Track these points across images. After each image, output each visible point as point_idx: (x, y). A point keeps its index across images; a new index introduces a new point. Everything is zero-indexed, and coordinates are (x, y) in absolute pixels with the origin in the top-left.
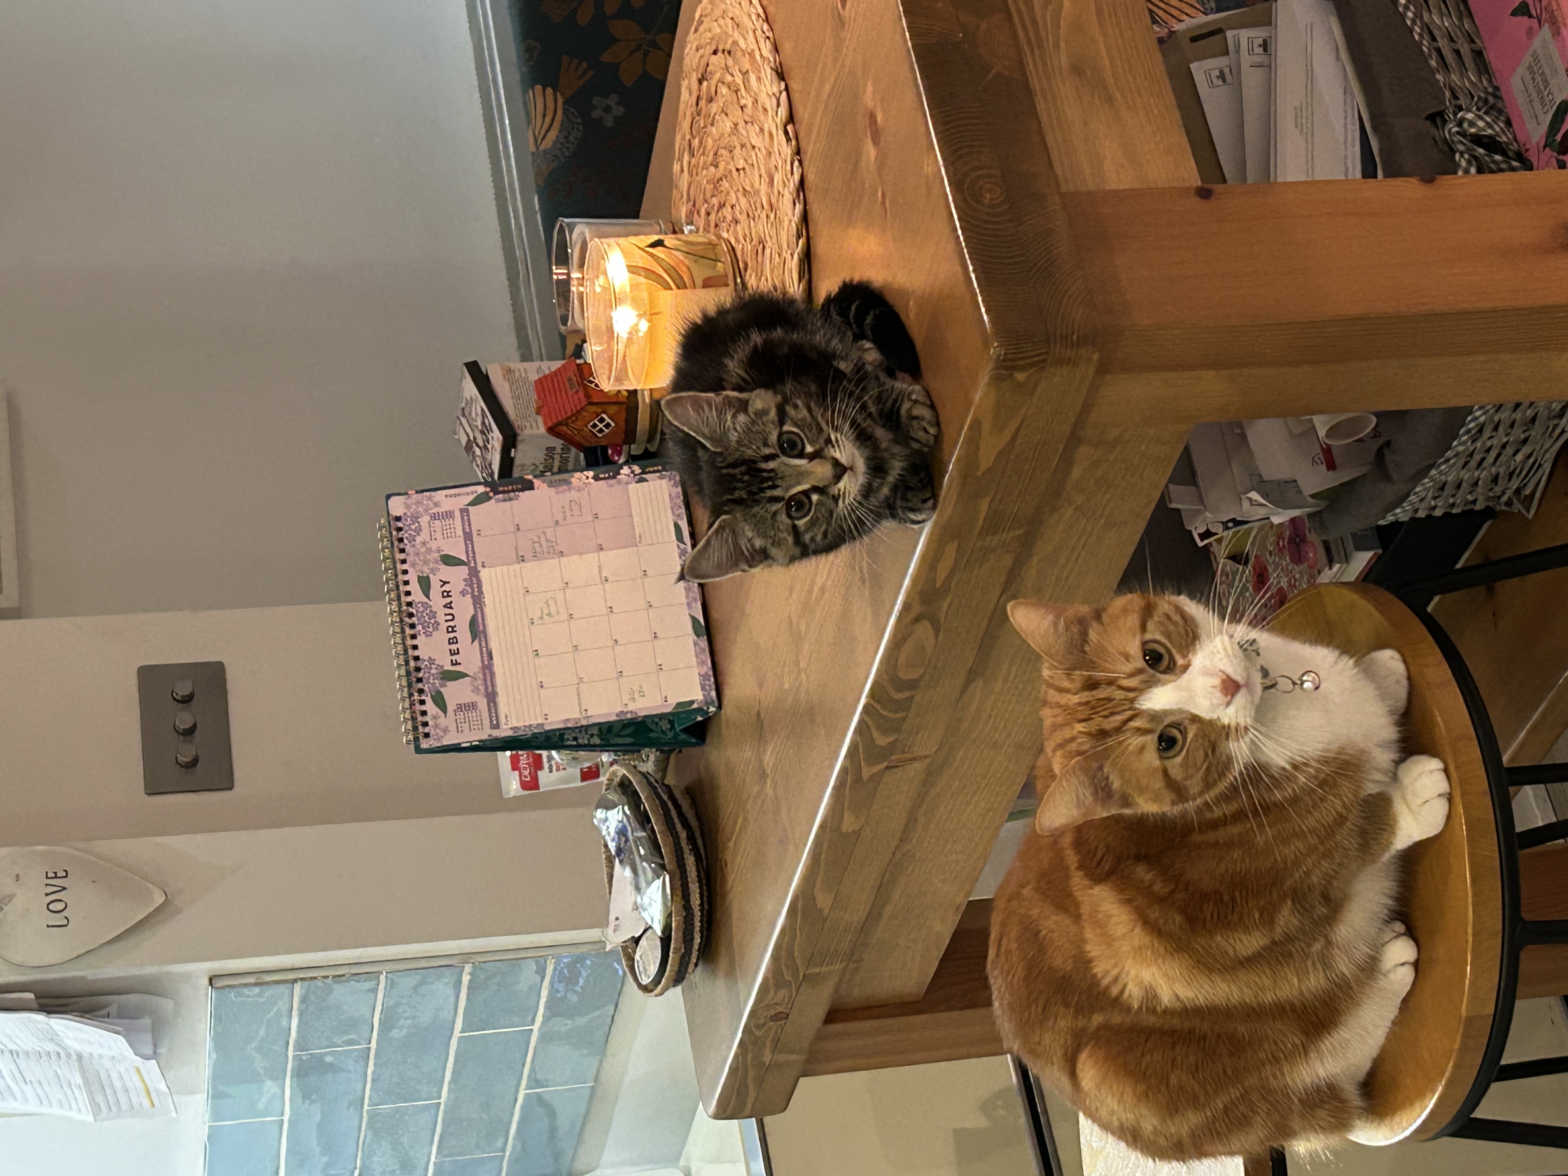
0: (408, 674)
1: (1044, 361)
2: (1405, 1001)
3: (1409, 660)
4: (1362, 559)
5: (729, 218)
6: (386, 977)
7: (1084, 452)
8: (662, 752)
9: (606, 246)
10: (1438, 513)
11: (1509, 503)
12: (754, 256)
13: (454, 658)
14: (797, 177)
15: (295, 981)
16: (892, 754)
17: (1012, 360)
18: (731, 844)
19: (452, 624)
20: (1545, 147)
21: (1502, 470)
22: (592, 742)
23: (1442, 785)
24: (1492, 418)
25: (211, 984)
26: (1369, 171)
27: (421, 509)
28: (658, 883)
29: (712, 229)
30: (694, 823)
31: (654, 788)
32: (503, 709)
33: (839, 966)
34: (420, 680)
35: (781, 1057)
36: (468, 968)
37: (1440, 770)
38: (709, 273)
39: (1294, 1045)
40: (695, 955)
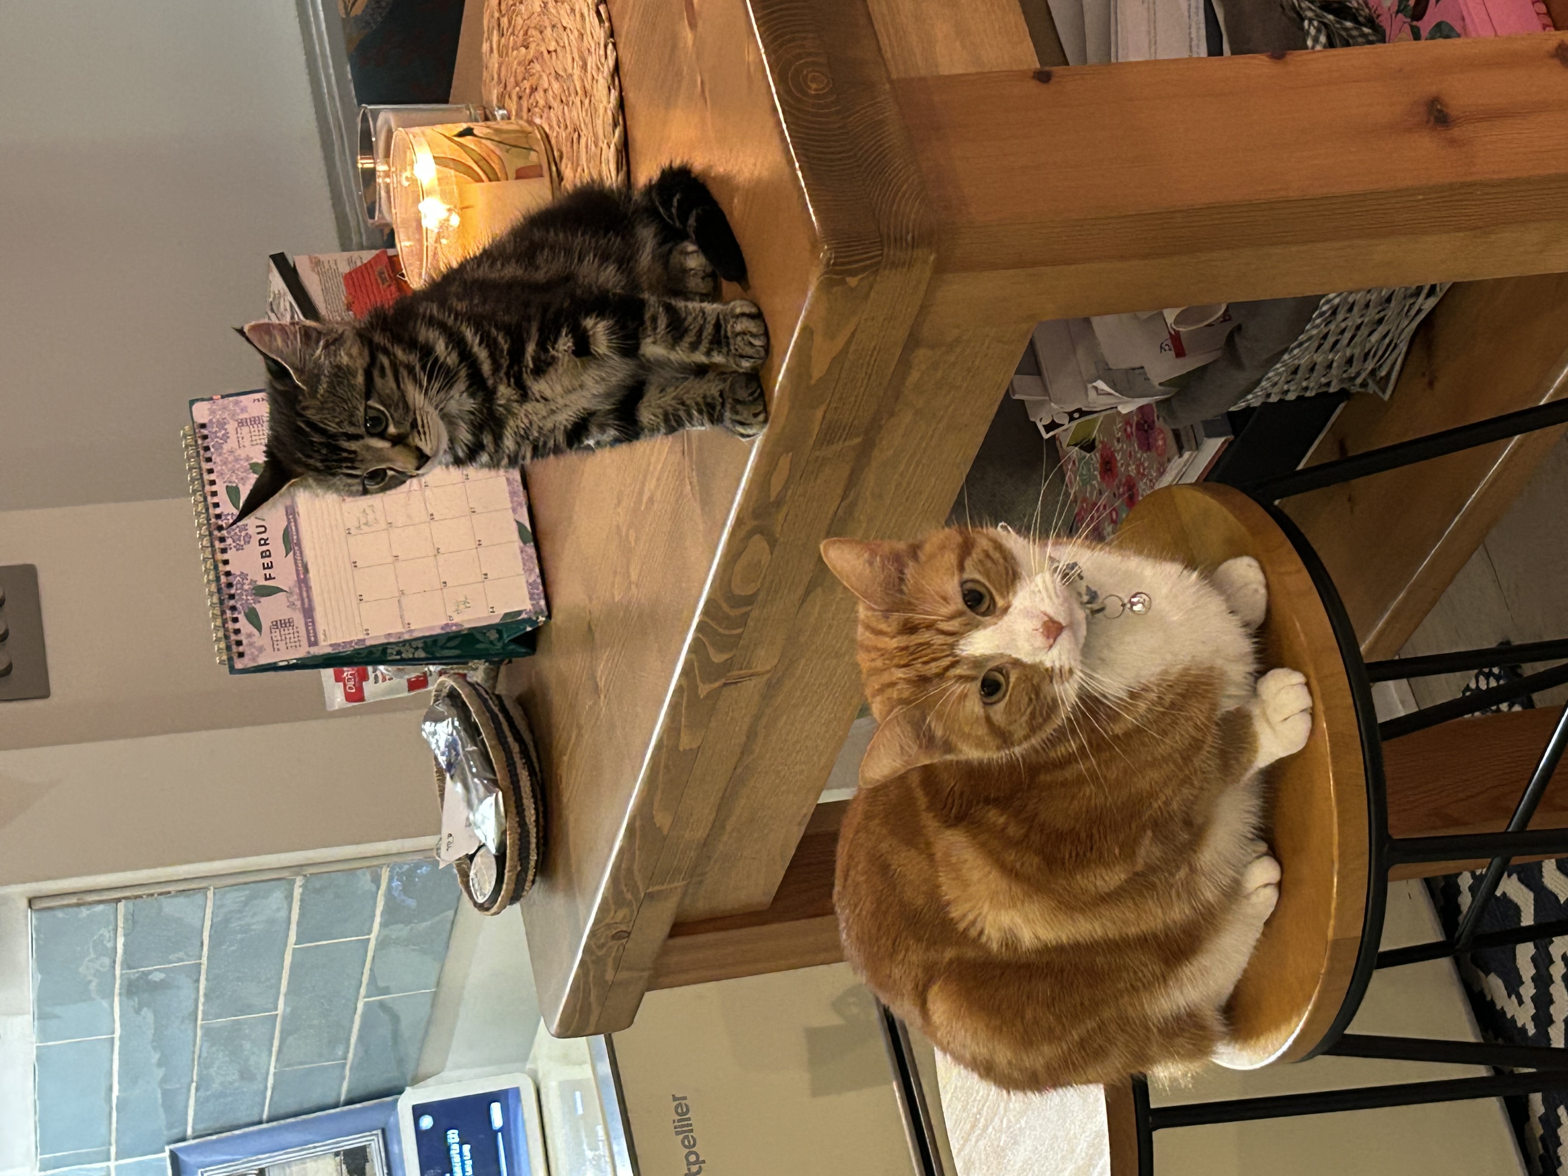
0: (219, 590)
1: (879, 263)
2: (1268, 923)
3: (1268, 568)
4: (1213, 446)
5: (542, 102)
6: (214, 894)
7: (922, 354)
8: (491, 662)
9: (411, 136)
10: (1291, 397)
11: (1364, 385)
12: (569, 144)
13: (268, 572)
14: (611, 62)
15: (118, 900)
16: (729, 671)
17: (843, 264)
18: (565, 758)
19: (264, 536)
20: (1398, 12)
21: (1357, 351)
22: (416, 656)
23: (1305, 701)
24: (1346, 299)
25: (30, 906)
26: (1215, 50)
27: (226, 415)
28: (491, 800)
29: (525, 114)
30: (527, 736)
31: (485, 701)
32: (321, 626)
33: (682, 883)
34: (232, 597)
35: (624, 975)
36: (299, 881)
37: (1300, 684)
38: (520, 164)
39: (1154, 974)
40: (531, 872)
